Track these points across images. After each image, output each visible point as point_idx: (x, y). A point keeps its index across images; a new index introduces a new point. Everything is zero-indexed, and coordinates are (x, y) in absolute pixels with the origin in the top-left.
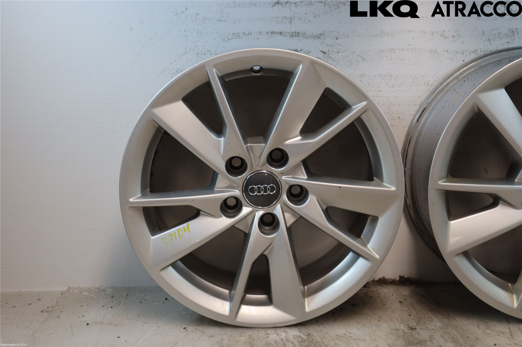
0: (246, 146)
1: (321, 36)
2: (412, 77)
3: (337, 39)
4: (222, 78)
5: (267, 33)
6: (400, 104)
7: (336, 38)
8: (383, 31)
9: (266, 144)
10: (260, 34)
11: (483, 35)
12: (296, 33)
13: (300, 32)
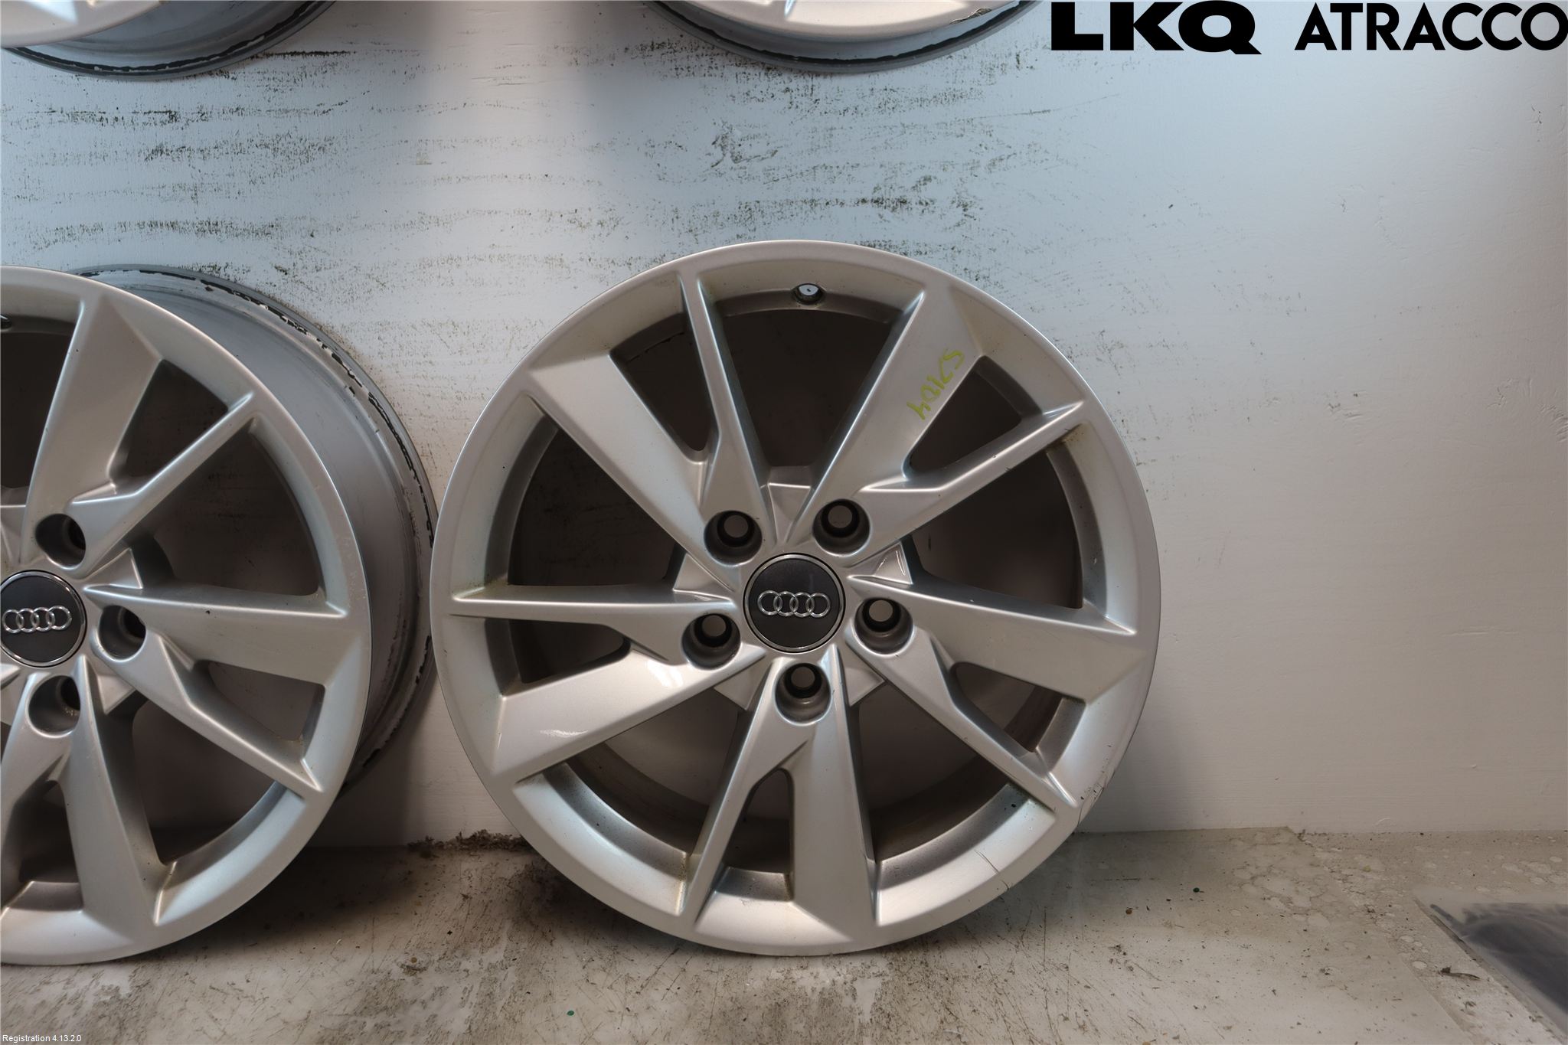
1: (273, 231)
2: (507, 328)
3: (312, 236)
5: (141, 225)
6: (482, 394)
7: (310, 233)
8: (424, 214)
10: (123, 227)
11: (675, 219)
12: (209, 224)
13: (219, 221)
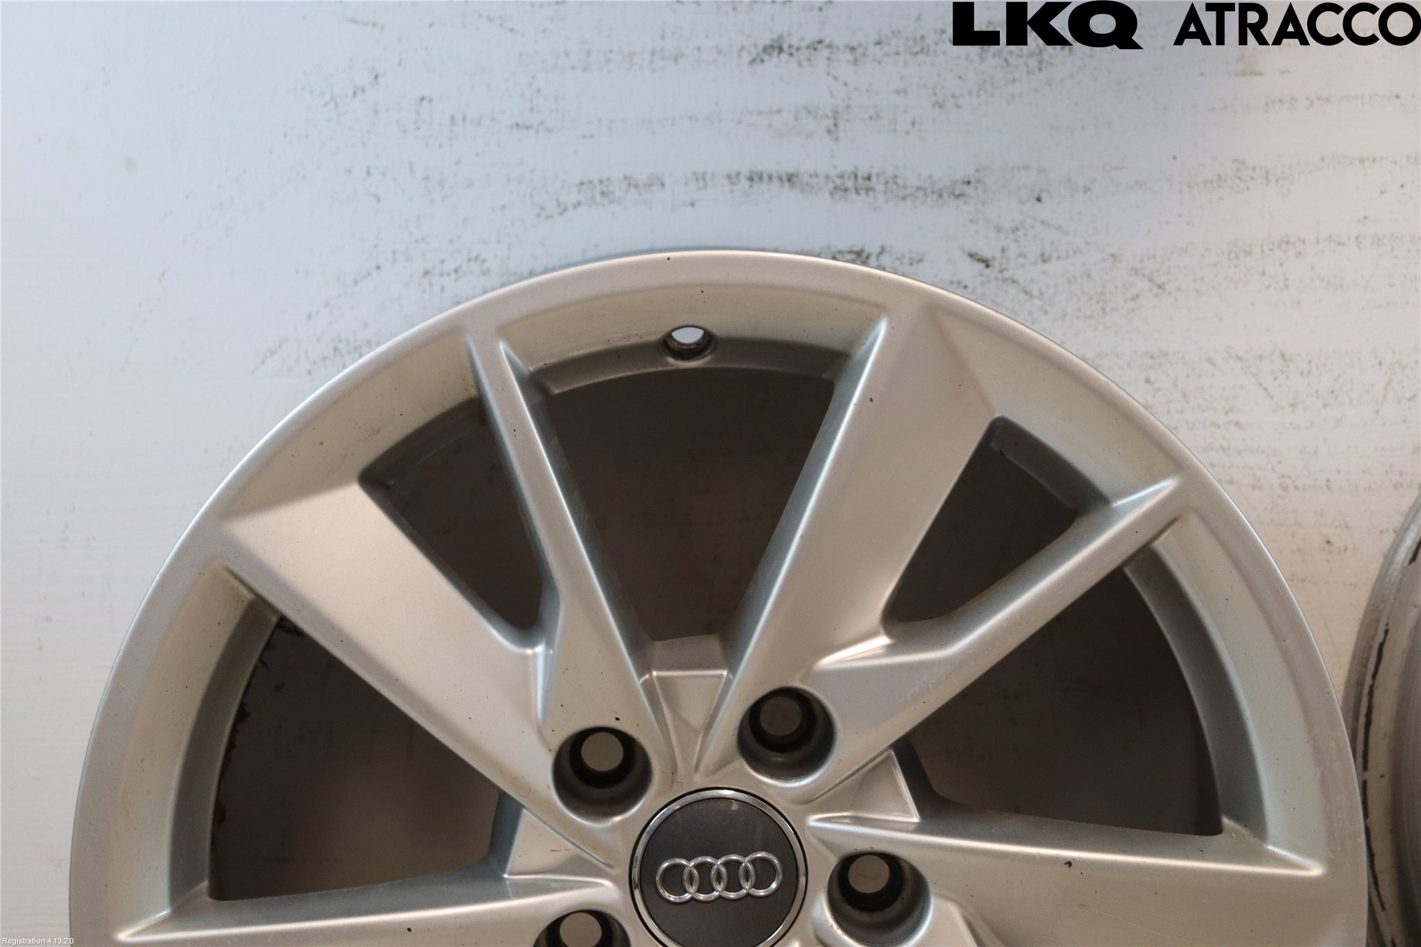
0: (643, 679)
1: (969, 190)
2: (1380, 363)
3: (1039, 200)
4: (535, 384)
5: (732, 178)
6: (1328, 481)
7: (1036, 195)
8: (1243, 163)
9: (733, 669)
10: (701, 183)
12: (856, 177)
13: (874, 171)
